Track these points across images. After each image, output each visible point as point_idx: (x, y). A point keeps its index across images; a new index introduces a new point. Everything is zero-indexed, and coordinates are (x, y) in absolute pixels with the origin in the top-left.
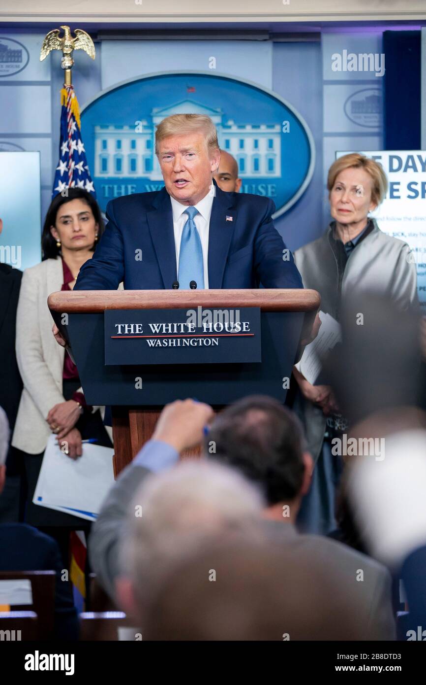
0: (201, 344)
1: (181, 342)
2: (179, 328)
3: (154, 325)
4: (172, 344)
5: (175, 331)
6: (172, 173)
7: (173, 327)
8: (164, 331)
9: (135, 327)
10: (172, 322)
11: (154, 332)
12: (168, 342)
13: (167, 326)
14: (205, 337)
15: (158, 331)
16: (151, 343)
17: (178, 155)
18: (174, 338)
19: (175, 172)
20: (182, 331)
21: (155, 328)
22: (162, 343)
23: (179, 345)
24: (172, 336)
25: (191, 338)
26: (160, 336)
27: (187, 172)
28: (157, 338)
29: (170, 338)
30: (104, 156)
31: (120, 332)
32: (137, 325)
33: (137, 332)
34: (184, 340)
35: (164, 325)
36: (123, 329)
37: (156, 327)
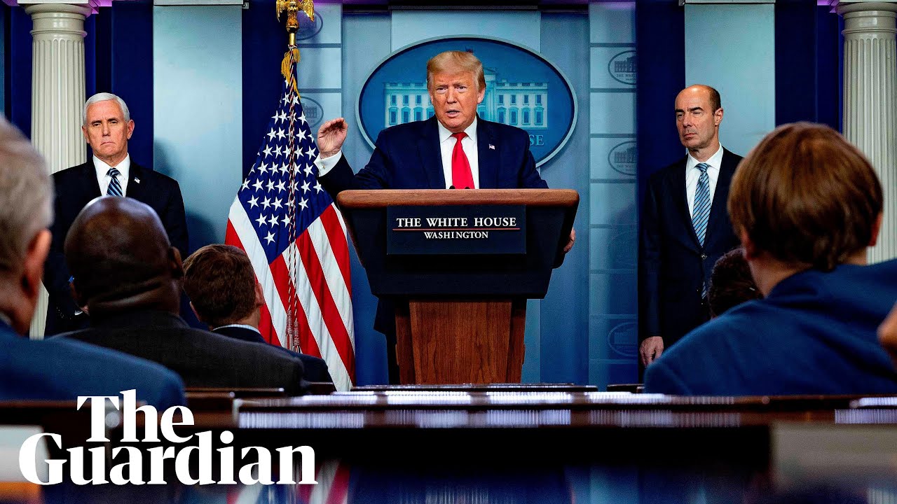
0: (472, 237)
1: (455, 235)
2: (453, 222)
3: (431, 219)
4: (447, 237)
5: (450, 225)
6: (444, 104)
7: (447, 221)
8: (440, 225)
9: (414, 221)
10: (447, 217)
11: (431, 225)
12: (443, 235)
13: (442, 220)
14: (476, 231)
15: (434, 225)
16: (428, 235)
17: (451, 88)
18: (449, 231)
19: (448, 103)
20: (456, 225)
21: (431, 222)
22: (438, 235)
23: (453, 237)
24: (447, 229)
25: (464, 231)
26: (436, 229)
27: (458, 103)
28: (434, 231)
29: (445, 231)
30: (394, 110)
31: (400, 225)
32: (416, 219)
33: (416, 225)
34: (458, 233)
35: (440, 219)
36: (403, 222)
37: (433, 222)
